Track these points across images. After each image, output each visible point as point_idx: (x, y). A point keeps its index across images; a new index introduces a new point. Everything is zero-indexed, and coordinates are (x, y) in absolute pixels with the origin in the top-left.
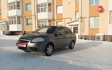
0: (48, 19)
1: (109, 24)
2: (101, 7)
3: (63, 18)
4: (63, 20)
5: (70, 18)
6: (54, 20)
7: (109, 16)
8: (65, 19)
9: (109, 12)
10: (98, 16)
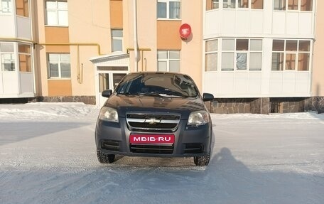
0: (16, 40)
1: (206, 71)
2: (186, 26)
3: (71, 42)
4: (73, 49)
5: (96, 45)
6: (36, 45)
7: (204, 53)
8: (79, 45)
9: (204, 42)
10: (179, 48)
